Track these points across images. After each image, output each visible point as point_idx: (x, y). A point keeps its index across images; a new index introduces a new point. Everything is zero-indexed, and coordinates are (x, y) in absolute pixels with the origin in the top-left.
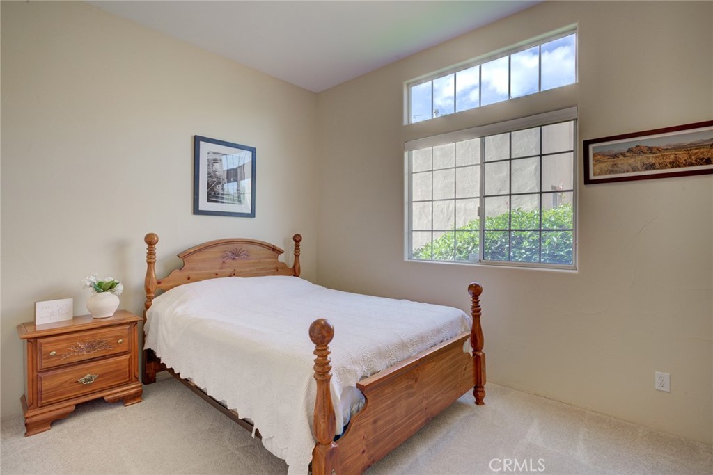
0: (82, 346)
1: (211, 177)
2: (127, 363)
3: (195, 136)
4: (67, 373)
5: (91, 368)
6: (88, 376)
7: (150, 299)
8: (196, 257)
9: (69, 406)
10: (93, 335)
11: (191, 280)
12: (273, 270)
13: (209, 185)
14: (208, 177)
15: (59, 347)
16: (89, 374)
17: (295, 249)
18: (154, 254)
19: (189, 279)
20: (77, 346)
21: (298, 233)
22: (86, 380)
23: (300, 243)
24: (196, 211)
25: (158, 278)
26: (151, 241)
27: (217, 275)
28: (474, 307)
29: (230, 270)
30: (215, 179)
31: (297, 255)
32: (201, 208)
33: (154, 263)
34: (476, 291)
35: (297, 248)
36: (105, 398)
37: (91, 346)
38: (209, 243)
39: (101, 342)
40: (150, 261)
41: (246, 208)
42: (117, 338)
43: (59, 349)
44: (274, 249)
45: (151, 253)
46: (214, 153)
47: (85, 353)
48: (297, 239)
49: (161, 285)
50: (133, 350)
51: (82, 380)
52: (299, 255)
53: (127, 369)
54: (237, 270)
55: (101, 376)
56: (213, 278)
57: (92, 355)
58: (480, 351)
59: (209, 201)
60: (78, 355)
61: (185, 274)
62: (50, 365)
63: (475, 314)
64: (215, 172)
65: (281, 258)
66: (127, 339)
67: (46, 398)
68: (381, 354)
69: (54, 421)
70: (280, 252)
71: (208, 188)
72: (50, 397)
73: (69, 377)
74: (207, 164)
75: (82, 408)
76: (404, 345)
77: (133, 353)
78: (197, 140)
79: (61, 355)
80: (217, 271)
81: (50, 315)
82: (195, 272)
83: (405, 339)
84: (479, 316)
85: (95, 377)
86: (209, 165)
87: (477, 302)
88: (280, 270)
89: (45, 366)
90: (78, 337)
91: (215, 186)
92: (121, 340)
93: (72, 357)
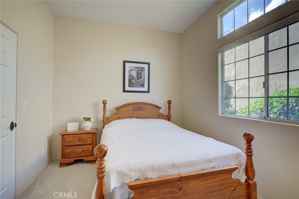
0: (77, 139)
1: (130, 77)
2: (91, 148)
3: (124, 61)
4: (72, 148)
5: (79, 148)
6: (78, 151)
7: (104, 125)
8: (122, 109)
9: (72, 160)
10: (80, 136)
11: (120, 118)
12: (157, 116)
13: (129, 80)
14: (129, 77)
15: (70, 139)
16: (79, 150)
17: (169, 107)
18: (106, 108)
19: (119, 118)
20: (75, 140)
21: (169, 100)
22: (78, 152)
23: (171, 104)
24: (124, 91)
25: (107, 117)
26: (104, 103)
27: (131, 117)
28: (247, 149)
29: (137, 115)
30: (132, 78)
31: (169, 110)
32: (126, 90)
33: (106, 111)
34: (249, 139)
35: (169, 106)
36: (84, 160)
37: (80, 140)
38: (127, 104)
39: (83, 139)
40: (104, 110)
41: (145, 89)
42: (88, 138)
43: (70, 140)
44: (157, 107)
45: (105, 107)
46: (131, 67)
47: (77, 142)
48: (169, 102)
49: (108, 120)
50: (94, 143)
51: (76, 152)
52: (170, 110)
53: (91, 150)
54: (140, 115)
55: (82, 151)
56: (130, 118)
57: (80, 143)
58: (252, 180)
59: (129, 86)
60: (76, 143)
61: (118, 116)
62: (67, 145)
63: (249, 154)
64: (132, 74)
65: (161, 111)
66: (91, 139)
67: (66, 156)
68: (153, 169)
69: (68, 164)
70: (160, 108)
71: (129, 81)
72: (67, 156)
73: (72, 150)
74: (128, 71)
75: (76, 162)
76: (174, 166)
77: (94, 144)
78: (125, 62)
79: (70, 142)
80: (130, 115)
81: (72, 128)
82: (121, 115)
83: (175, 162)
84: (251, 156)
85: (80, 151)
86: (129, 72)
87: (250, 146)
88: (160, 116)
89: (66, 145)
90: (76, 136)
91: (132, 80)
92: (89, 139)
93: (73, 143)
